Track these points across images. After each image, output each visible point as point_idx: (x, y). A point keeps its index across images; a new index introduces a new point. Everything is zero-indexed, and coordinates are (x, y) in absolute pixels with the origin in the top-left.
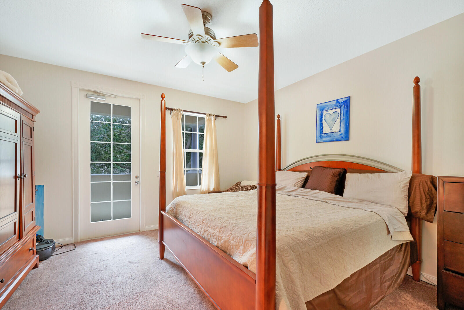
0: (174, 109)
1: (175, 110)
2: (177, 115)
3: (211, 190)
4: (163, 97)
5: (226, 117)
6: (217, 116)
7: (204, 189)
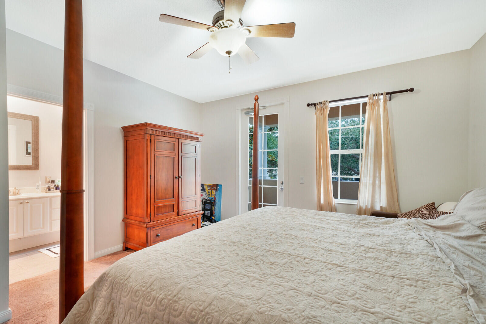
0: (317, 104)
1: (319, 103)
2: (322, 110)
3: (378, 208)
4: (256, 100)
5: (412, 90)
6: (390, 93)
7: (363, 205)
